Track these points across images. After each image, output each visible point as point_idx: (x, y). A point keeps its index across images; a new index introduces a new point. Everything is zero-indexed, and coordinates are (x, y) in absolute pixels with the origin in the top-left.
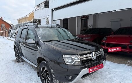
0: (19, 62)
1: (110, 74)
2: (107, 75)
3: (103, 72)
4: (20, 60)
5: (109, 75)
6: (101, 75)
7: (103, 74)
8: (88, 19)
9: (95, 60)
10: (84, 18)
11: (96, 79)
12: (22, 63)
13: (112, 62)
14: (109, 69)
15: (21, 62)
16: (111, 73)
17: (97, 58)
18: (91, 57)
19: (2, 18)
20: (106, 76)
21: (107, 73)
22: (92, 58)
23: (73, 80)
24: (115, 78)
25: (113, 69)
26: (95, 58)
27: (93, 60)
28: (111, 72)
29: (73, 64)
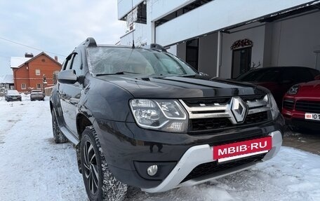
0: (58, 142)
1: (301, 180)
2: (291, 184)
3: (278, 174)
4: (61, 138)
5: (299, 183)
6: (271, 182)
7: (277, 180)
8: (251, 48)
9: (239, 125)
10: (241, 47)
11: (251, 192)
12: (64, 145)
13: (314, 153)
14: (299, 170)
15: (63, 143)
16: (303, 180)
17: (251, 119)
18: (228, 113)
19: (56, 58)
20: (286, 186)
21: (293, 179)
22: (231, 115)
23: (161, 181)
24: (315, 193)
25: (314, 170)
26: (240, 118)
27: (235, 122)
28: (306, 177)
29: (161, 128)
